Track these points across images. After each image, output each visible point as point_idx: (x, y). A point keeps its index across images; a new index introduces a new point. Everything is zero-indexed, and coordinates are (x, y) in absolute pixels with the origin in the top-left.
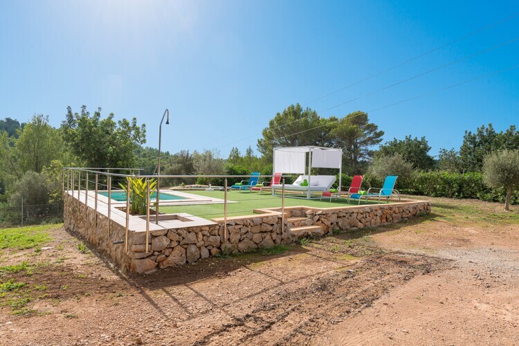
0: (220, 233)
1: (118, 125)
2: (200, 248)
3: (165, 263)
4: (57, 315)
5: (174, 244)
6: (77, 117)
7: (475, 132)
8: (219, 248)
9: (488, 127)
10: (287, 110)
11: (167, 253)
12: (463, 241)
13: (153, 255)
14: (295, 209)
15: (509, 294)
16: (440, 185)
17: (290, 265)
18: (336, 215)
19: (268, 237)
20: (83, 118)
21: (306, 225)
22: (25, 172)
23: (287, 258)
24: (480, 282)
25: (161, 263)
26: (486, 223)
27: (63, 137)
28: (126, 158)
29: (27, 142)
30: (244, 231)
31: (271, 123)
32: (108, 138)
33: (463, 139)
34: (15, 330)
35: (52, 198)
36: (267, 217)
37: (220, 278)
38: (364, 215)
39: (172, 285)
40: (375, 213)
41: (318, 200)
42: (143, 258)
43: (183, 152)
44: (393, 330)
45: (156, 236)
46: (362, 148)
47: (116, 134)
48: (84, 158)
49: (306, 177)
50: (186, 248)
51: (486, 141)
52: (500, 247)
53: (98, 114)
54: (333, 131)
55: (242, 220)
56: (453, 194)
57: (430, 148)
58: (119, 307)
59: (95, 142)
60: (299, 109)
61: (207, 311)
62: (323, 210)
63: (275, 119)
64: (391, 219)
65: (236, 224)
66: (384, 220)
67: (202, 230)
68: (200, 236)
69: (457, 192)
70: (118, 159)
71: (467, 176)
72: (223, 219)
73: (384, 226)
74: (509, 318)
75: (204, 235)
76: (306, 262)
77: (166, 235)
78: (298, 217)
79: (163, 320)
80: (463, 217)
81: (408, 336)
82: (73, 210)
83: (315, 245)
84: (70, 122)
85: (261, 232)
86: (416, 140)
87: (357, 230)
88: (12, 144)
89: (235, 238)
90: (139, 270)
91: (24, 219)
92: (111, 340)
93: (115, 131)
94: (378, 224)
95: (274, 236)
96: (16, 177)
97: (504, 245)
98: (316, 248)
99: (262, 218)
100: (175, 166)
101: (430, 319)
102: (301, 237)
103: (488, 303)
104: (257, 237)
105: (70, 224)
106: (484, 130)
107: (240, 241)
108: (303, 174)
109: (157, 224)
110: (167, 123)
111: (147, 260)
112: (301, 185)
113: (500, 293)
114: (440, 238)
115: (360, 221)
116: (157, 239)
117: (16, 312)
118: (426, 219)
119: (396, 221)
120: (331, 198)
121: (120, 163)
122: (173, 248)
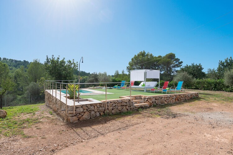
0: (104, 106)
1: (67, 63)
2: (96, 112)
3: (81, 118)
4: (38, 137)
5: (85, 111)
6: (50, 60)
7: (224, 61)
8: (104, 112)
9: (230, 58)
10: (139, 53)
11: (82, 114)
12: (210, 109)
13: (77, 115)
14: (137, 96)
15: (222, 131)
16: (206, 84)
17: (132, 119)
18: (155, 99)
19: (125, 108)
20: (53, 60)
21: (141, 103)
22: (31, 82)
23: (132, 116)
24: (211, 126)
25: (80, 118)
26: (223, 101)
27: (45, 68)
28: (70, 76)
29: (31, 70)
30: (114, 105)
31: (132, 59)
32: (63, 68)
33: (219, 64)
34: (23, 143)
35: (41, 93)
36: (124, 100)
37: (103, 124)
38: (167, 98)
39: (83, 127)
40: (173, 97)
41: (149, 92)
42: (73, 116)
43: (94, 73)
44: (167, 144)
45: (78, 108)
46: (173, 69)
47: (66, 66)
48: (53, 76)
49: (144, 83)
50: (90, 112)
51: (229, 65)
52: (225, 112)
53: (59, 58)
54: (160, 62)
55: (113, 101)
56: (212, 89)
57: (203, 68)
58: (62, 135)
59: (58, 70)
60: (144, 53)
61: (95, 137)
62: (149, 97)
63: (134, 57)
64: (180, 100)
65: (111, 103)
66: (177, 100)
67: (96, 105)
68: (96, 107)
69: (214, 88)
70: (67, 76)
71: (218, 81)
72: (105, 100)
73: (176, 103)
74: (217, 140)
75: (97, 107)
76: (139, 118)
77: (82, 107)
78: (138, 99)
79: (77, 140)
80: (214, 99)
81: (172, 146)
82: (48, 98)
83: (145, 111)
84: (47, 62)
85: (122, 106)
86: (196, 65)
87: (164, 105)
88: (26, 71)
89: (110, 108)
90: (71, 121)
91: (30, 102)
92: (57, 146)
93: (66, 65)
94: (174, 102)
95: (127, 107)
96: (27, 84)
97: (228, 111)
98: (145, 112)
99: (122, 100)
100: (91, 79)
101: (183, 140)
102: (139, 108)
103: (211, 134)
104: (120, 108)
105: (47, 103)
106: (228, 60)
107: (113, 109)
108: (143, 81)
109: (79, 102)
110: (82, 62)
111: (74, 117)
112: (142, 86)
113: (218, 130)
114: (200, 108)
115: (166, 101)
116: (78, 109)
117: (23, 136)
118: (196, 100)
119: (182, 101)
120: (154, 91)
121: (67, 78)
122: (85, 112)
